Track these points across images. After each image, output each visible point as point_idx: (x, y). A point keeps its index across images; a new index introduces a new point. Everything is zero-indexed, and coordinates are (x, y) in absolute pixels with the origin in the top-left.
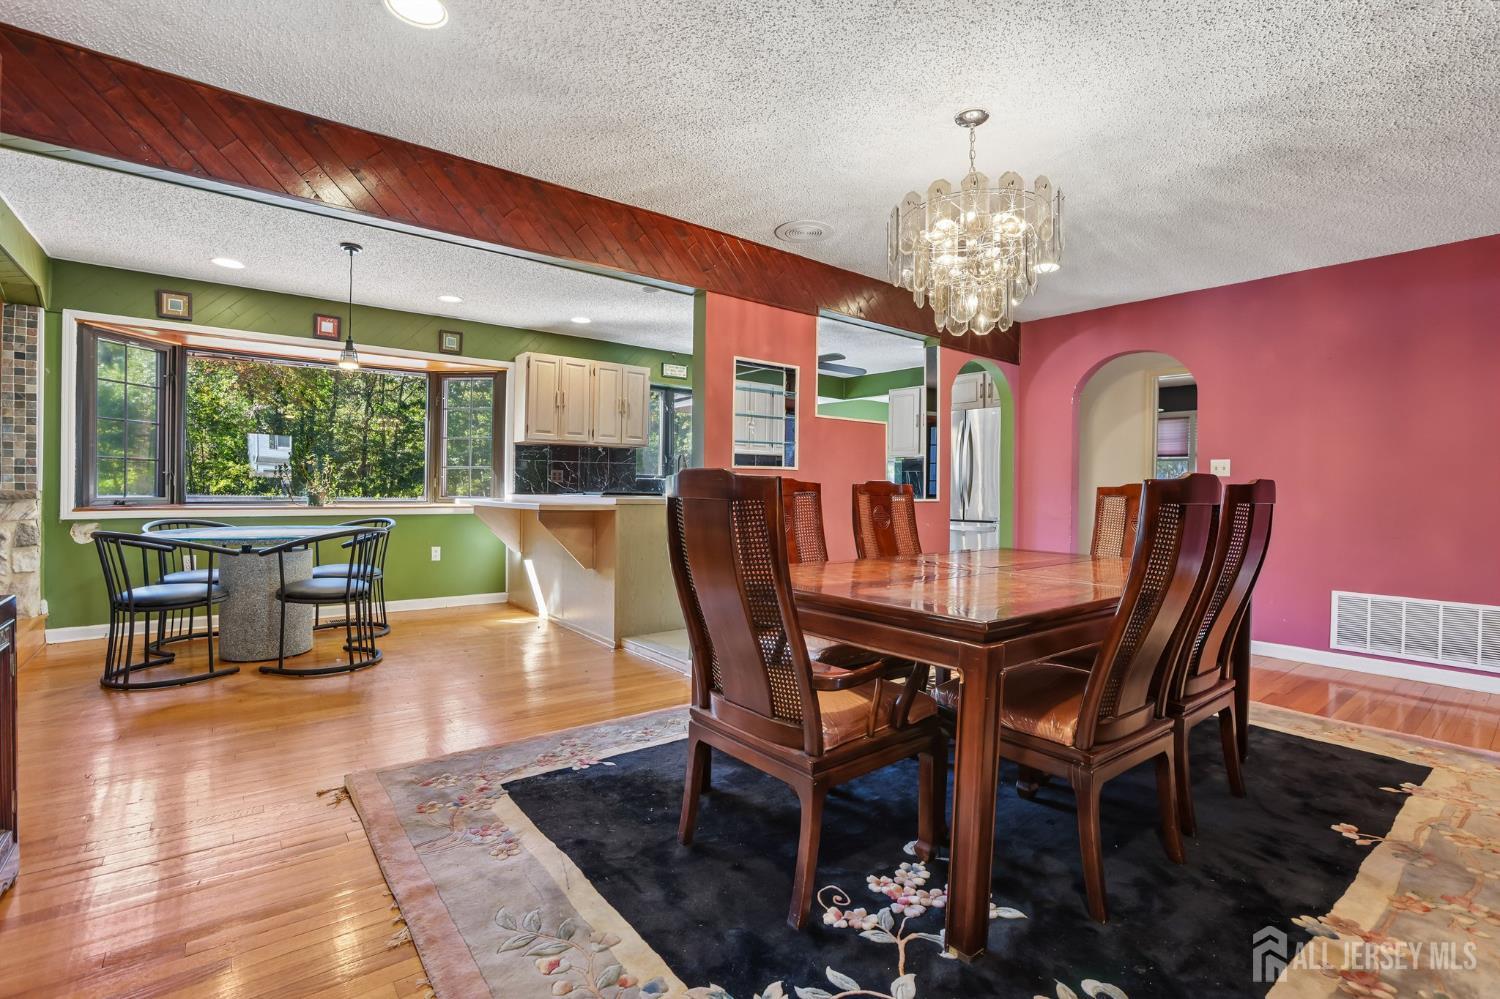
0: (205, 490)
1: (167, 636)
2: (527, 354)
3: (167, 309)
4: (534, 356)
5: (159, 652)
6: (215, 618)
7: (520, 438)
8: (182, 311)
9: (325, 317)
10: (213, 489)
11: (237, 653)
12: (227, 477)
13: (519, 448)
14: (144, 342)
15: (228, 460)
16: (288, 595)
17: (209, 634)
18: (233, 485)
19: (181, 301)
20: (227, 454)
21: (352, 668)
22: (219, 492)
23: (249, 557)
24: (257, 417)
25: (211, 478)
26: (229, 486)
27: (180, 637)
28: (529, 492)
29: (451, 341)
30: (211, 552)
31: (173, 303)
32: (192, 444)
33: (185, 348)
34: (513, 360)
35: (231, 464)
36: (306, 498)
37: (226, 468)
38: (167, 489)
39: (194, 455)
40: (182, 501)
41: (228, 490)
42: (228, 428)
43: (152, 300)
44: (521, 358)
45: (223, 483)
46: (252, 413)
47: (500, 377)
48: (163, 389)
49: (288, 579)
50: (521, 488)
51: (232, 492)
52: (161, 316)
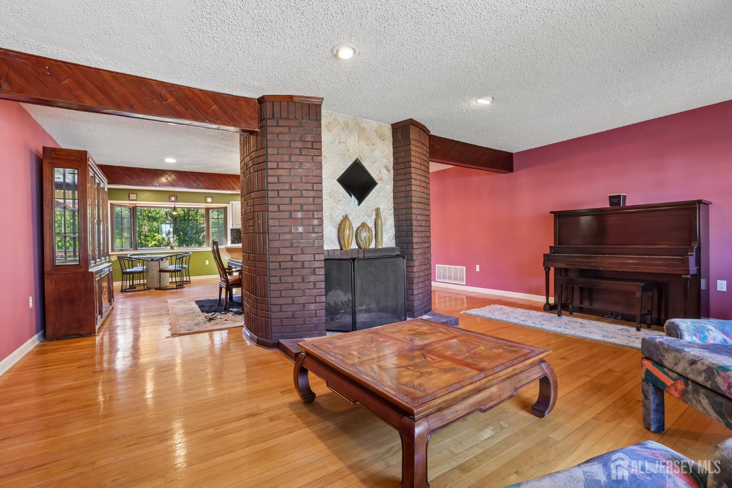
0: (146, 246)
1: (134, 284)
2: (232, 202)
3: (131, 198)
4: (234, 202)
5: (132, 287)
6: (145, 280)
7: (231, 228)
8: (135, 198)
9: (172, 196)
10: (150, 245)
11: (150, 286)
12: (155, 240)
13: (232, 230)
14: (125, 206)
15: (155, 233)
16: (161, 271)
17: (144, 284)
18: (158, 243)
19: (135, 196)
20: (155, 230)
21: (177, 288)
22: (152, 246)
23: (153, 262)
24: (166, 214)
25: (149, 241)
26: (155, 244)
27: (137, 284)
28: (236, 243)
29: (209, 200)
30: (144, 261)
31: (133, 196)
32: (140, 227)
33: (136, 207)
34: (229, 203)
35: (156, 234)
36: (169, 247)
37: (154, 236)
38: (133, 246)
39: (142, 231)
40: (137, 249)
41: (155, 245)
42: (155, 219)
43: (127, 196)
44: (231, 203)
45: (154, 243)
46: (164, 213)
47: (225, 208)
48: (131, 218)
49: (161, 267)
50: (233, 242)
51: (157, 246)
52: (130, 200)
